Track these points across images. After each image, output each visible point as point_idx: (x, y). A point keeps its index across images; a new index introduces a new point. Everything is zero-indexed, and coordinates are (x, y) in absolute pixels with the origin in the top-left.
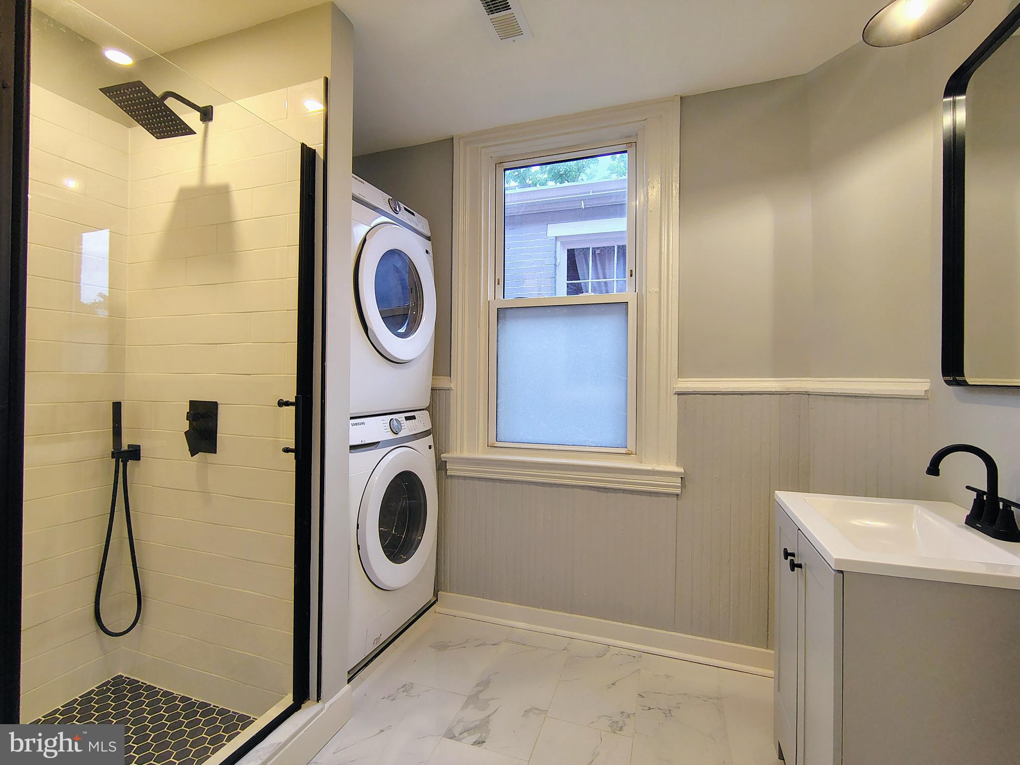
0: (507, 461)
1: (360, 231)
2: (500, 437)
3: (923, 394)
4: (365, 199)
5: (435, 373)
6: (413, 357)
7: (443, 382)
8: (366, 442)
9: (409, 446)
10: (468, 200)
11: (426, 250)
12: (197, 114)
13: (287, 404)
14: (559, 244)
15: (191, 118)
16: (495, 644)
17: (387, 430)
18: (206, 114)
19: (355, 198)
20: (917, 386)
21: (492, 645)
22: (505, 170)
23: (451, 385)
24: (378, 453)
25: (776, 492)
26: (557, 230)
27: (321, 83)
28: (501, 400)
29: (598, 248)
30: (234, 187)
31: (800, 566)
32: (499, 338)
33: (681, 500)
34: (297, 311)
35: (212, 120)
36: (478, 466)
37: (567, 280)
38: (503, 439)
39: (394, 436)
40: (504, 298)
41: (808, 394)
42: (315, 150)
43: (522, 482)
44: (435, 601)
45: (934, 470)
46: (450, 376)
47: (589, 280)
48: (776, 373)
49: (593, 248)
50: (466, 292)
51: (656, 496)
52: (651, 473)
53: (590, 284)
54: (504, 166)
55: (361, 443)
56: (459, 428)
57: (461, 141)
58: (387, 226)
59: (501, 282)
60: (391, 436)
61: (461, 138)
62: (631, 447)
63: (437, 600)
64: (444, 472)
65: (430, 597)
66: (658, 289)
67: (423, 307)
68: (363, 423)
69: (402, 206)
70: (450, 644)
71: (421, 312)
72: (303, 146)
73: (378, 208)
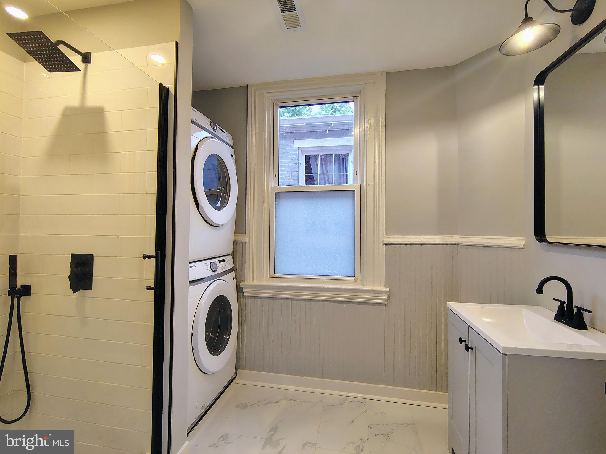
0: (283, 286)
1: (194, 143)
2: (277, 271)
3: (522, 246)
4: (197, 121)
5: (236, 232)
6: (224, 223)
7: (241, 237)
8: (197, 279)
9: (223, 279)
10: (257, 124)
11: (232, 155)
12: (80, 58)
13: (150, 257)
14: (300, 151)
15: (76, 60)
16: (277, 402)
17: (208, 270)
18: (86, 58)
19: (193, 122)
20: (518, 241)
21: (275, 402)
22: (279, 107)
23: (246, 239)
24: (205, 284)
25: (448, 302)
26: (299, 143)
27: (174, 44)
28: (278, 248)
29: (323, 155)
30: (108, 108)
31: (471, 348)
32: (276, 210)
33: (387, 307)
34: (156, 194)
35: (91, 62)
36: (264, 289)
37: (305, 173)
38: (278, 272)
39: (213, 274)
40: (279, 185)
41: (458, 245)
42: (168, 88)
43: (292, 299)
44: (236, 376)
45: (540, 291)
46: (245, 234)
47: (318, 174)
48: (440, 232)
49: (320, 155)
50: (255, 181)
51: (373, 305)
52: (371, 292)
53: (319, 175)
54: (279, 105)
55: (193, 280)
56: (251, 266)
57: (252, 88)
58: (210, 139)
59: (276, 176)
60: (211, 274)
61: (253, 86)
62: (357, 276)
63: (237, 375)
64: (241, 294)
65: (233, 374)
66: (373, 183)
67: (230, 191)
68: (194, 266)
69: (218, 126)
70: (248, 405)
71: (229, 194)
72: (161, 85)
73: (204, 127)
